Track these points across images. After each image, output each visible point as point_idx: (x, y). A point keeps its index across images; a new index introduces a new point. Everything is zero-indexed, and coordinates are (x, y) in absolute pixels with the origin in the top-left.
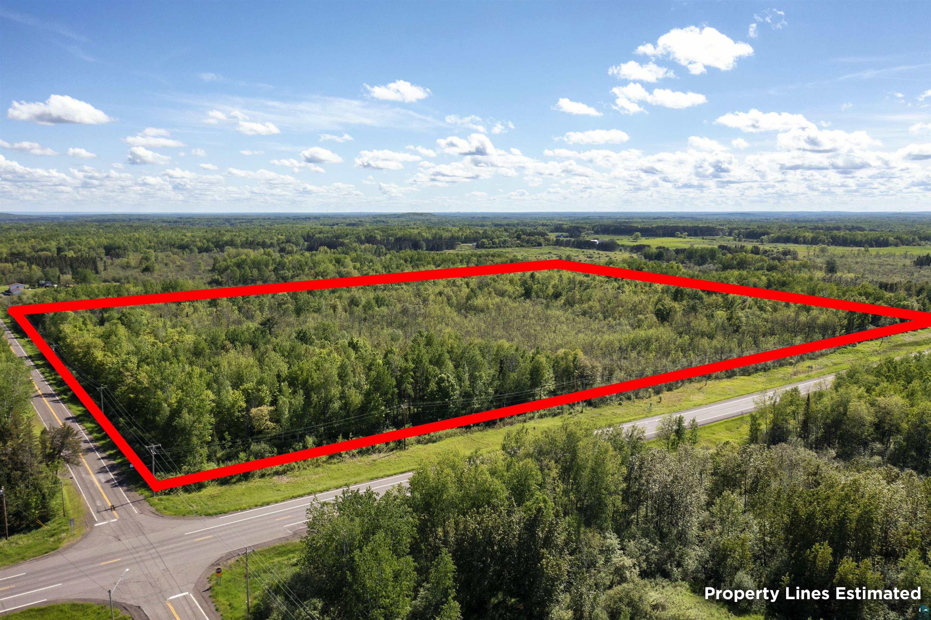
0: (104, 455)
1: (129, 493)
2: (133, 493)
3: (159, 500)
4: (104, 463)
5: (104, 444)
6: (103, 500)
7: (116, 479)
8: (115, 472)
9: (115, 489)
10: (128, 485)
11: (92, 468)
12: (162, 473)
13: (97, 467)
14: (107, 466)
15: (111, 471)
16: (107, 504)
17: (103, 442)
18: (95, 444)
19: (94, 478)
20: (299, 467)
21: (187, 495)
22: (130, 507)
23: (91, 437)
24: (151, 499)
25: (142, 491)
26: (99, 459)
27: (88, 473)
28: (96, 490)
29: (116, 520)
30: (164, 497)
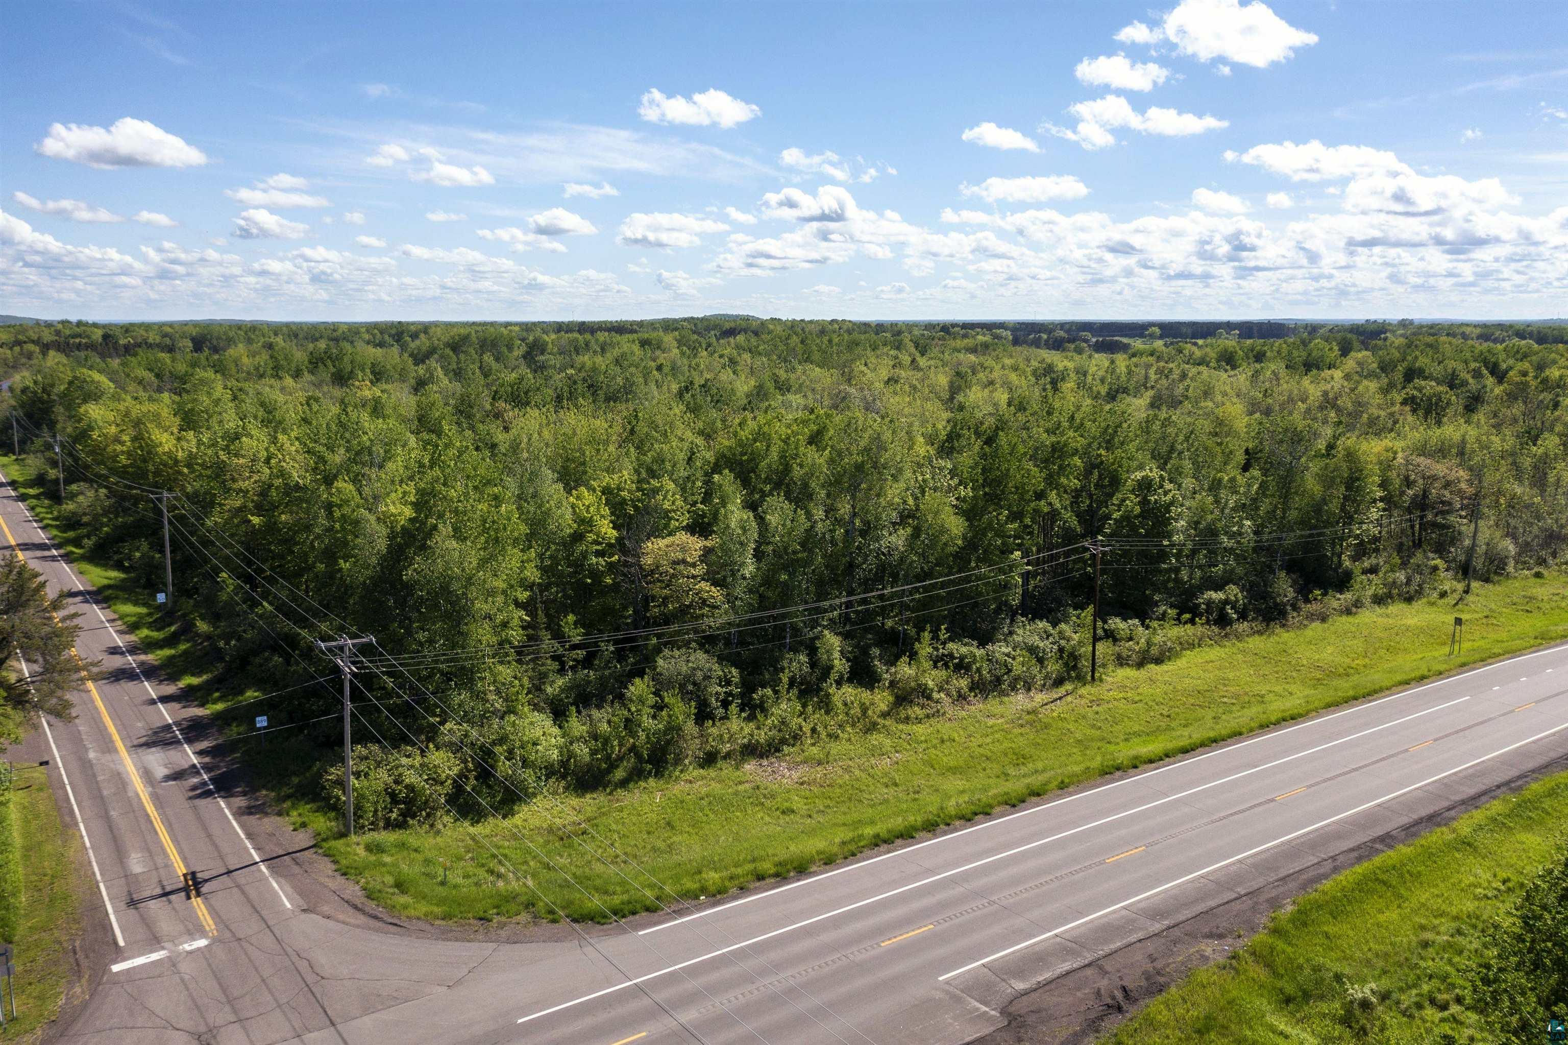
0: (170, 689)
1: (252, 820)
2: (268, 823)
3: (369, 848)
4: (166, 714)
5: (172, 657)
6: (152, 850)
7: (207, 768)
8: (204, 745)
9: (202, 803)
10: (251, 790)
11: (123, 727)
12: (375, 748)
13: (140, 728)
14: (177, 724)
15: (189, 741)
16: (168, 866)
17: (168, 652)
18: (143, 657)
19: (129, 764)
20: (814, 730)
21: (467, 827)
22: (264, 879)
23: (132, 638)
24: (339, 844)
25: (302, 811)
26: (153, 702)
27: (108, 747)
28: (134, 808)
29: (202, 943)
30: (388, 837)
